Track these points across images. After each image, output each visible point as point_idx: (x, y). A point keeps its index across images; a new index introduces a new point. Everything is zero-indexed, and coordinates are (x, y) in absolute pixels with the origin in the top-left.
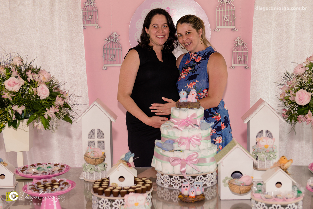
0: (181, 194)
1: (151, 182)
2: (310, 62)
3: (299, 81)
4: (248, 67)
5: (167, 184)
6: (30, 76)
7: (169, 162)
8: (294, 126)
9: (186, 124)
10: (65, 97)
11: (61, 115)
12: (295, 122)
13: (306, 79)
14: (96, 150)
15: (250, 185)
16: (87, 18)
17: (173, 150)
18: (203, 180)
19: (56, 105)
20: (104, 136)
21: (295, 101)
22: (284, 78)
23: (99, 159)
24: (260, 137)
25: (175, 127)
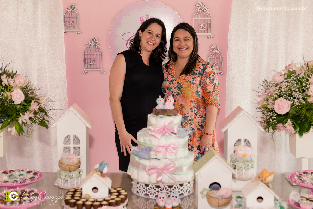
0: (157, 205)
1: (126, 193)
2: (289, 70)
3: (278, 89)
4: (223, 74)
5: (143, 193)
6: (5, 80)
7: (145, 171)
8: (272, 134)
9: (163, 132)
10: (40, 102)
11: (37, 120)
12: (274, 130)
13: (285, 88)
14: (71, 157)
15: (229, 198)
16: (68, 23)
17: (149, 158)
18: (179, 189)
19: (31, 110)
20: (79, 142)
21: (274, 110)
22: (262, 85)
23: (74, 166)
24: (238, 146)
25: (152, 135)
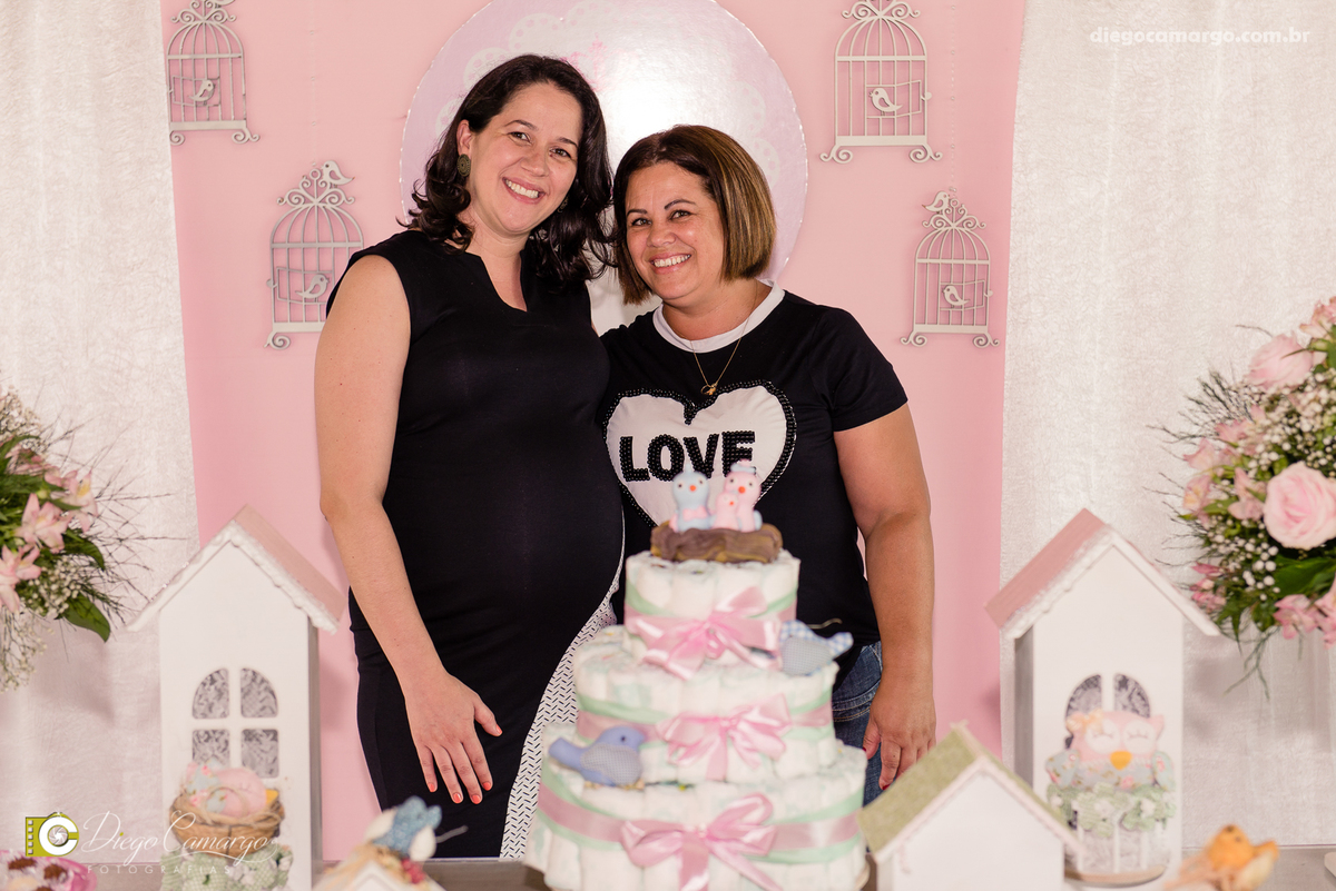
2: (1333, 326)
3: (1281, 422)
4: (990, 341)
7: (617, 846)
8: (1257, 649)
9: (709, 647)
10: (70, 501)
11: (53, 597)
12: (1263, 629)
13: (1316, 414)
14: (230, 782)
16: (190, 88)
17: (638, 779)
19: (26, 543)
20: (276, 703)
21: (1262, 526)
22: (1198, 403)
23: (249, 827)
24: (1087, 709)
25: (651, 663)
